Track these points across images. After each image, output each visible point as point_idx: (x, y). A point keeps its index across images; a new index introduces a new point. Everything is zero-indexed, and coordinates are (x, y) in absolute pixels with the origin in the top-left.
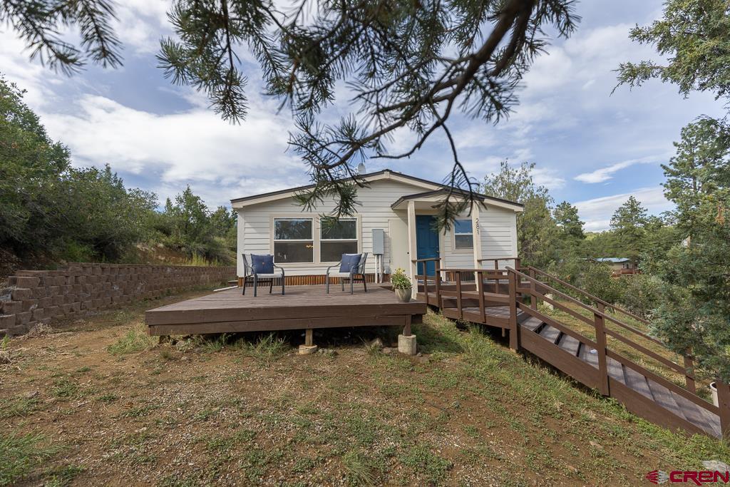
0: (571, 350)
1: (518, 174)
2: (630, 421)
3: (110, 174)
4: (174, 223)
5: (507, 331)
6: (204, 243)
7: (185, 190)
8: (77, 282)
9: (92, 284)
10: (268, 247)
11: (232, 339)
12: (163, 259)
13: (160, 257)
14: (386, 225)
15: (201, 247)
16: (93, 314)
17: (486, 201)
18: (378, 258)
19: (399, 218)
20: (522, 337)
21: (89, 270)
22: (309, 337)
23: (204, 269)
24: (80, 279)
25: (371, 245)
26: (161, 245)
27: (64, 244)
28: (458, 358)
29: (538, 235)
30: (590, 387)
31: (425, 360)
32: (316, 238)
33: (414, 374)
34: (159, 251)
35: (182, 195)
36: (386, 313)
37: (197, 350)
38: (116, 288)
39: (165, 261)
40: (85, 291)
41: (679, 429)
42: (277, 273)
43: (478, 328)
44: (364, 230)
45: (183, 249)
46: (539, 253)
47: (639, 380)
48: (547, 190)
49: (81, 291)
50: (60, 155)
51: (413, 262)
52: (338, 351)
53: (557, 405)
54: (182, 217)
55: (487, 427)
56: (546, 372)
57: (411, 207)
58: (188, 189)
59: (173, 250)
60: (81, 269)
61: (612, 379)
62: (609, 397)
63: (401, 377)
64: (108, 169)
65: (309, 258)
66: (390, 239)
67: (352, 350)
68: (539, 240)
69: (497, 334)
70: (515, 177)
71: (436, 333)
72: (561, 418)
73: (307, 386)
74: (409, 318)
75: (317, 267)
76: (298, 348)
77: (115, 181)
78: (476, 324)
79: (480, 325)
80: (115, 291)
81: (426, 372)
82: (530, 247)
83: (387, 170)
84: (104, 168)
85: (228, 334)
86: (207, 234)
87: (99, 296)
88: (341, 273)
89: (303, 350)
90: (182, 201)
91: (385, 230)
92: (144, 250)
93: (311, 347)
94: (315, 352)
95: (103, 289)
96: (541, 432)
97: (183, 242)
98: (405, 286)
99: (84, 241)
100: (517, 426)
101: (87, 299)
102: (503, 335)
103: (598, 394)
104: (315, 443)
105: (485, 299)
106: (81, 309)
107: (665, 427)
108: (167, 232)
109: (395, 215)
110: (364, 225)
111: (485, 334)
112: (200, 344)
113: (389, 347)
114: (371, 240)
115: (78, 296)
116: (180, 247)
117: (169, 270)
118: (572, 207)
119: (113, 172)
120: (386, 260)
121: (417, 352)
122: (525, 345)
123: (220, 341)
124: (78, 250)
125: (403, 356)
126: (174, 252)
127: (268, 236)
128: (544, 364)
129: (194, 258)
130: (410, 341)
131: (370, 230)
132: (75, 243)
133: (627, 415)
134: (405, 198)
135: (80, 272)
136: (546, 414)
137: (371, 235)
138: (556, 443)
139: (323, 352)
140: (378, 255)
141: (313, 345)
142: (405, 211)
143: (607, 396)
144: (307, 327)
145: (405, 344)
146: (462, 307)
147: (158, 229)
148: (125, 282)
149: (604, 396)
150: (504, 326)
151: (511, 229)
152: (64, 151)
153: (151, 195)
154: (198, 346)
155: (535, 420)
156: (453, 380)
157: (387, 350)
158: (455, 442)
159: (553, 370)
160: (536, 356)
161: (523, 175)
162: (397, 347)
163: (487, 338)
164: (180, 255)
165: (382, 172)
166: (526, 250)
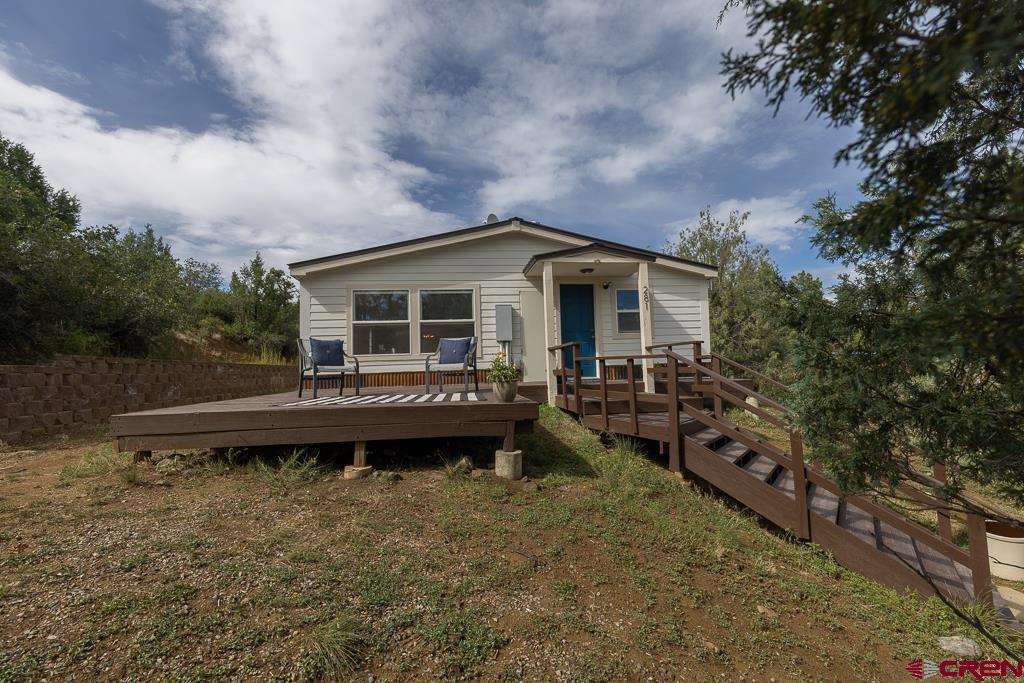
0: (761, 474)
1: (724, 228)
2: (838, 577)
3: (153, 240)
4: (237, 306)
5: (666, 445)
6: (281, 333)
7: (254, 259)
8: (66, 382)
9: (92, 386)
10: (345, 331)
11: (244, 456)
12: (218, 354)
13: (213, 353)
14: (516, 298)
15: (276, 338)
16: (91, 427)
17: (659, 261)
18: (504, 347)
19: (535, 289)
20: (686, 454)
21: (87, 366)
22: (360, 454)
23: (277, 369)
24: (71, 378)
25: (494, 328)
26: (218, 336)
27: (63, 332)
28: (584, 485)
29: (753, 315)
30: (782, 526)
31: (532, 487)
32: (414, 318)
33: (508, 507)
34: (213, 344)
35: (249, 265)
36: (476, 418)
37: (186, 472)
38: (132, 392)
39: (221, 358)
40: (80, 395)
41: (908, 589)
42: (348, 366)
43: (629, 442)
44: (484, 306)
45: (250, 341)
46: (754, 341)
47: (861, 518)
48: (767, 251)
49: (74, 395)
50: (66, 210)
51: (552, 350)
52: (404, 474)
53: (719, 552)
54: (249, 297)
55: (594, 583)
56: (720, 505)
57: (547, 272)
58: (258, 258)
59: (236, 343)
60: (73, 365)
61: (815, 515)
62: (810, 541)
63: (485, 510)
64: (150, 232)
65: (404, 348)
66: (522, 319)
67: (426, 473)
68: (754, 323)
69: (653, 451)
70: (722, 233)
71: (569, 450)
72: (721, 571)
73: (328, 522)
74: (511, 427)
75: (414, 361)
76: (342, 469)
77: (160, 249)
78: (626, 436)
79: (633, 438)
80: (131, 397)
81: (527, 504)
82: (742, 333)
83: (516, 219)
84: (145, 231)
85: (236, 449)
86: (286, 320)
87: (103, 403)
88: (442, 366)
89: (349, 473)
90: (248, 275)
91: (515, 306)
92: (190, 343)
93: (360, 469)
94: (366, 476)
95: (110, 394)
96: (679, 592)
97: (250, 332)
98: (505, 377)
99: (94, 328)
100: (643, 584)
101: (84, 407)
102: (661, 452)
103: (793, 537)
104: (284, 606)
105: (638, 399)
106: (74, 421)
107: (890, 586)
108: (228, 319)
109: (529, 284)
110: (484, 299)
111: (638, 451)
112: (195, 463)
113: (482, 468)
114: (494, 321)
115: (69, 402)
116: (246, 339)
117: (219, 369)
118: (814, 279)
119: (156, 236)
120: (517, 350)
121: (523, 475)
122: (690, 465)
123: (226, 460)
124: (85, 340)
125: (501, 480)
126: (237, 345)
127: (345, 316)
128: (719, 494)
129: (264, 354)
130: (512, 458)
131: (493, 306)
132: (79, 330)
133: (834, 568)
134: (538, 257)
135: (71, 368)
136: (698, 566)
137: (493, 313)
138: (698, 608)
139: (379, 475)
140: (504, 342)
141: (366, 466)
142: (540, 278)
143: (807, 541)
144: (355, 439)
145: (504, 464)
146: (608, 413)
147: (216, 314)
148: (148, 384)
149: (803, 540)
150: (661, 438)
151: (700, 303)
152: (71, 203)
153: (211, 268)
154: (191, 467)
155: (676, 574)
156: (563, 515)
157: (477, 473)
158: (528, 606)
159: (731, 502)
160: (708, 483)
161: (732, 231)
162: (494, 468)
163: (639, 458)
164: (246, 350)
165: (508, 222)
166: (737, 338)
